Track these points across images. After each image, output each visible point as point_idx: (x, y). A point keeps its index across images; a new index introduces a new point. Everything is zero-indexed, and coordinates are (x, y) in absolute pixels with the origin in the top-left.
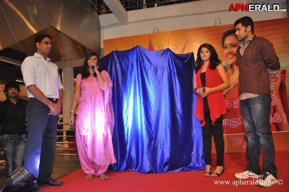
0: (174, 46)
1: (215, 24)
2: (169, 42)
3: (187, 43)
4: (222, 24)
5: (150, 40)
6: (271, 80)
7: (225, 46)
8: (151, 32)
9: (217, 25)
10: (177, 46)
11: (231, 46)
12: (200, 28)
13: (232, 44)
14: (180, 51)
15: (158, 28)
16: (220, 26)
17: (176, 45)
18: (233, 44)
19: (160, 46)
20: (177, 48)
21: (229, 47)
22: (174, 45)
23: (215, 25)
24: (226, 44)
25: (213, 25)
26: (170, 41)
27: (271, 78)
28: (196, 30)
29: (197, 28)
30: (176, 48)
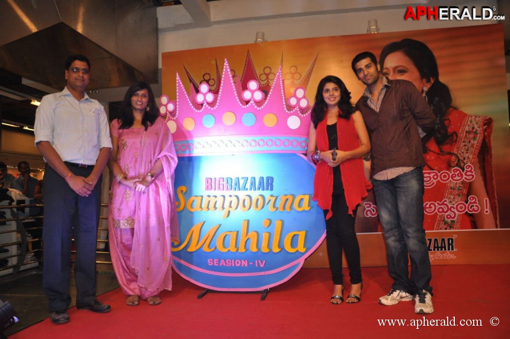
0: (292, 68)
1: (368, 31)
2: (282, 61)
3: (316, 63)
4: (381, 31)
5: (248, 56)
6: (466, 136)
7: (384, 71)
8: (251, 41)
9: (373, 33)
10: (297, 69)
11: (397, 72)
12: (340, 36)
13: (398, 69)
14: (302, 78)
15: (264, 34)
16: (378, 34)
17: (295, 66)
18: (400, 68)
19: (266, 68)
20: (298, 71)
21: (391, 73)
22: (293, 66)
23: (368, 33)
24: (386, 68)
25: (365, 32)
26: (284, 59)
27: (465, 132)
28: (333, 39)
29: (335, 37)
30: (296, 72)
